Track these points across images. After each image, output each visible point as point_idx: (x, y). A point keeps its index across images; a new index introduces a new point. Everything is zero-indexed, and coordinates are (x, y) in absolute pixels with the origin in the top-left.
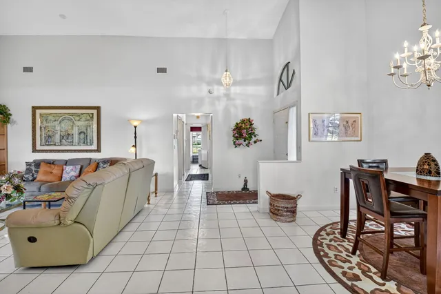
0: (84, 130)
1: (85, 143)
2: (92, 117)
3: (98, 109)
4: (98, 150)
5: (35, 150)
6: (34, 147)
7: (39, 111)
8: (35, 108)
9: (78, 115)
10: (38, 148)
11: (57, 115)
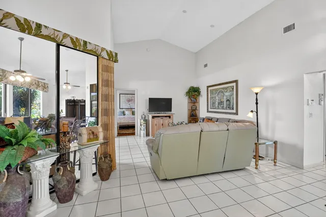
0: (229, 99)
1: (230, 108)
2: (233, 89)
3: (236, 81)
4: (237, 114)
5: (208, 111)
6: (208, 109)
7: (210, 89)
8: (208, 87)
9: (226, 88)
10: (210, 110)
11: (216, 90)
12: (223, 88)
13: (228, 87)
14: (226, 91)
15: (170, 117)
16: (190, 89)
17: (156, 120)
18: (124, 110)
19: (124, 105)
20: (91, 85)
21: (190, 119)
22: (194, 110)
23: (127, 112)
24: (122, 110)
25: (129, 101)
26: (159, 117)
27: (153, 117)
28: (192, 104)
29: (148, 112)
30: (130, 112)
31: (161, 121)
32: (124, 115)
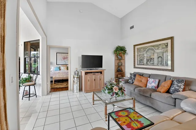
1: (162, 64)
2: (167, 46)
4: (172, 70)
5: (135, 67)
6: (134, 65)
7: (136, 47)
8: (135, 46)
9: (157, 46)
10: (136, 66)
11: (144, 48)
12: (153, 46)
13: (160, 45)
14: (156, 48)
15: (101, 73)
16: (117, 48)
17: (89, 76)
18: (60, 66)
19: (60, 61)
20: (25, 43)
21: (117, 74)
22: (120, 66)
23: (62, 68)
24: (58, 66)
25: (64, 58)
26: (91, 73)
27: (86, 73)
28: (118, 61)
29: (81, 68)
30: (65, 68)
31: (93, 76)
32: (60, 70)
